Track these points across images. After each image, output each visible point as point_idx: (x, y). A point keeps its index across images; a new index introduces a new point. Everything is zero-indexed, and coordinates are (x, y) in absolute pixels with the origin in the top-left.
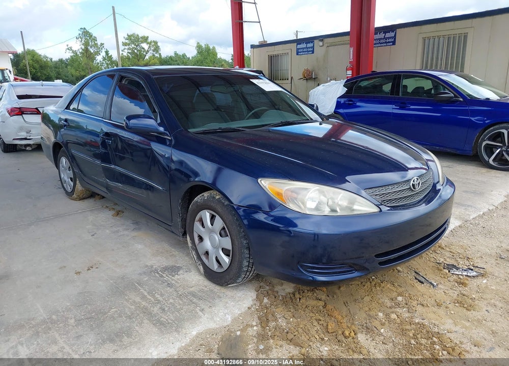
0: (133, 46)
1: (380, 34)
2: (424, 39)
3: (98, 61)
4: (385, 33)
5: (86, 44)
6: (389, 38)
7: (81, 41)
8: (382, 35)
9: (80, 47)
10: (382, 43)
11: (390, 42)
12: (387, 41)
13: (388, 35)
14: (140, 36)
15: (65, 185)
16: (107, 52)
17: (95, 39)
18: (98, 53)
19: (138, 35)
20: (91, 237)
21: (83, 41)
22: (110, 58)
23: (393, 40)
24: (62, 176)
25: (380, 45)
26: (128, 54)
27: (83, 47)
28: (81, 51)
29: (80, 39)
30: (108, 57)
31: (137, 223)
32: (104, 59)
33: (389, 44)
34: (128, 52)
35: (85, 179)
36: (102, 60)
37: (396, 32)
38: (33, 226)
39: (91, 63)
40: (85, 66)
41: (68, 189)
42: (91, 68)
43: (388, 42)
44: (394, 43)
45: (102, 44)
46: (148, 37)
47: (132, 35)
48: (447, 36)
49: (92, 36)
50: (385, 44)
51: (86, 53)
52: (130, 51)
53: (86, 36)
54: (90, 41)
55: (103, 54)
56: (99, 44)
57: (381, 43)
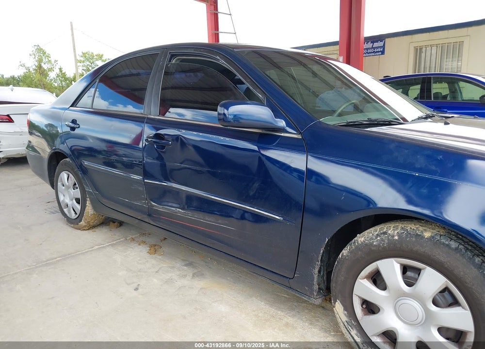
0: (88, 63)
1: (367, 44)
2: (416, 49)
3: (51, 78)
4: (373, 42)
5: (40, 61)
6: (377, 48)
7: (35, 58)
8: (370, 45)
9: (33, 64)
10: (370, 53)
11: (379, 52)
12: (376, 50)
13: (376, 45)
14: (95, 54)
15: (65, 210)
16: (60, 69)
17: (48, 56)
18: (51, 70)
19: (92, 53)
20: (135, 293)
21: (37, 59)
22: (64, 75)
23: (382, 50)
24: (61, 198)
25: (368, 55)
26: (83, 71)
27: (37, 64)
28: (34, 67)
29: (34, 56)
30: (62, 74)
31: (190, 264)
32: (58, 76)
33: (378, 54)
34: (83, 69)
35: (104, 201)
36: (55, 77)
37: (385, 42)
38: (35, 275)
39: (44, 79)
40: (38, 82)
41: (71, 214)
42: (44, 84)
43: (377, 52)
44: (383, 53)
45: (56, 61)
46: (102, 55)
47: (86, 53)
48: (441, 45)
49: (45, 53)
50: (373, 54)
51: (40, 69)
52: (85, 68)
53: (41, 53)
54: (44, 57)
55: (57, 71)
56: (53, 61)
57: (368, 52)
